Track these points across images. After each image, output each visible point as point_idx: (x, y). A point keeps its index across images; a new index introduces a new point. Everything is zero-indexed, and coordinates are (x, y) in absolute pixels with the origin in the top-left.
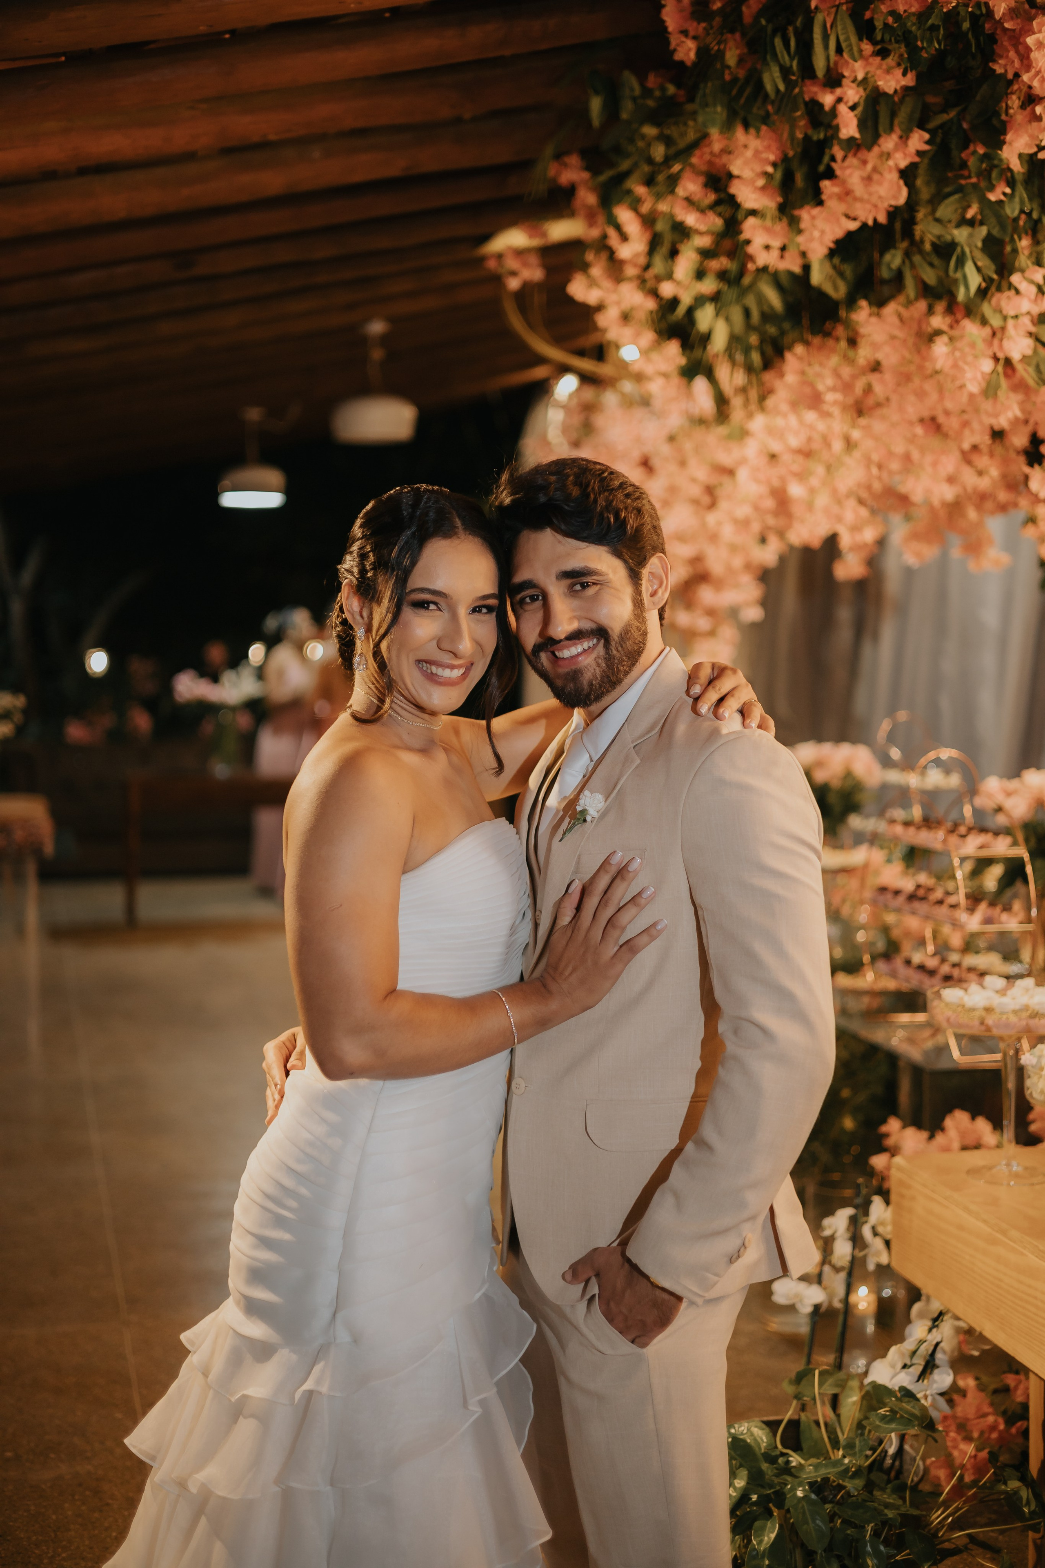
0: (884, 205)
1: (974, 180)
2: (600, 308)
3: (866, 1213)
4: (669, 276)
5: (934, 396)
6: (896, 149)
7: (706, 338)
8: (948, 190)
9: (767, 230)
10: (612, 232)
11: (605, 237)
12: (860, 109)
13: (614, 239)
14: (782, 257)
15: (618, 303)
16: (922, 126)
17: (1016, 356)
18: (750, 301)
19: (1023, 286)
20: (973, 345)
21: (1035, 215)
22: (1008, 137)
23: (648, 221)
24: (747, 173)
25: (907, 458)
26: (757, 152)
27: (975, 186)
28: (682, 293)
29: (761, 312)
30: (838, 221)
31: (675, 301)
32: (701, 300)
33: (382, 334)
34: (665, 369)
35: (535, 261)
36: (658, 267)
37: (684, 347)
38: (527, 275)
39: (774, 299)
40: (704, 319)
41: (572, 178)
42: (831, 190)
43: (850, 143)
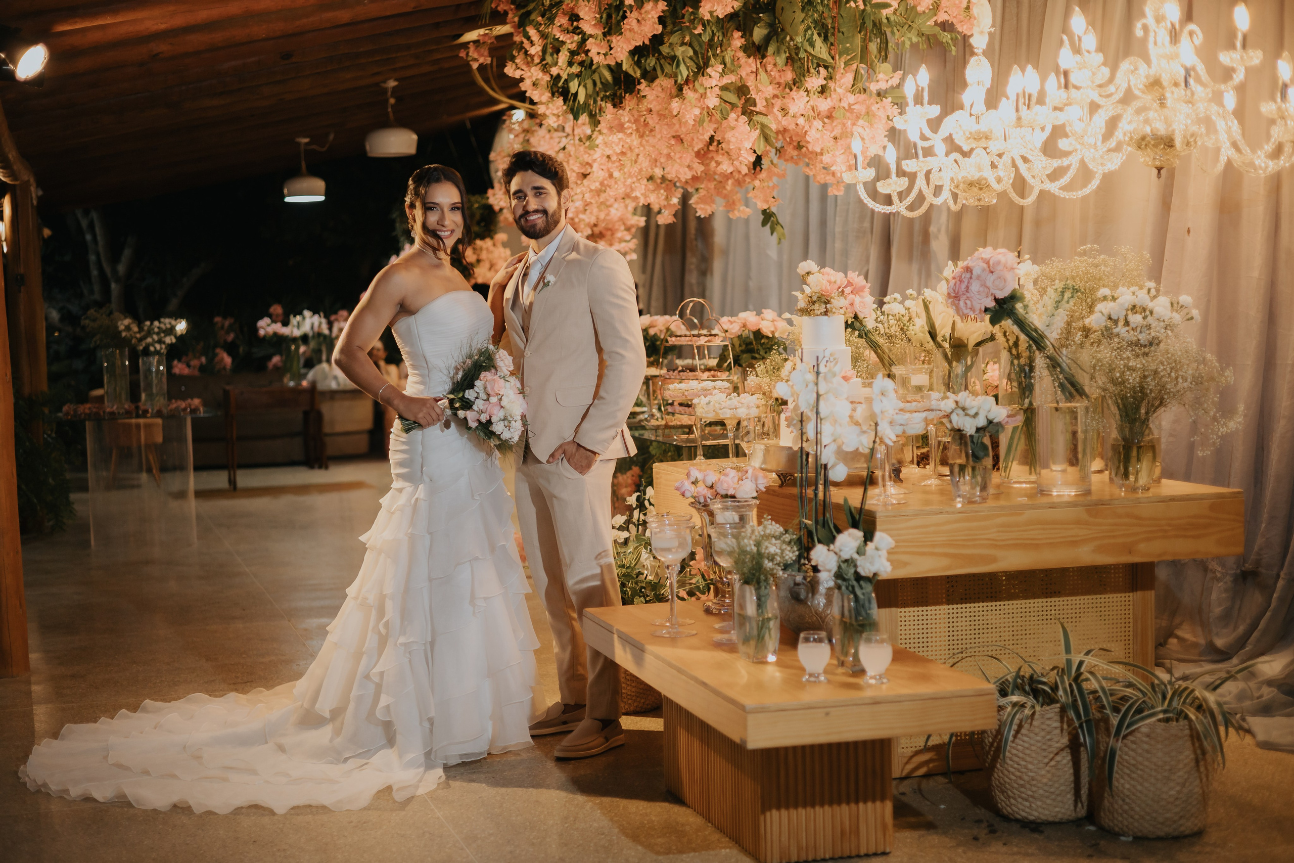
0: (650, 35)
1: (688, 24)
2: (522, 80)
3: (645, 494)
4: (556, 64)
5: (677, 126)
6: (652, 10)
7: (576, 95)
8: (677, 28)
9: (598, 45)
10: (525, 41)
11: (522, 43)
13: (526, 45)
14: (607, 58)
17: (711, 106)
18: (596, 77)
19: (713, 74)
20: (690, 102)
21: (720, 38)
22: (702, 4)
23: (544, 36)
24: (586, 17)
25: (668, 156)
26: (590, 8)
27: (688, 27)
28: (561, 74)
29: (602, 83)
30: (630, 42)
31: (559, 77)
32: (571, 76)
33: (394, 88)
34: (555, 112)
35: (486, 53)
36: (549, 59)
37: (565, 101)
38: (481, 60)
39: (608, 76)
40: (574, 86)
41: (506, 8)
42: (625, 26)
43: (631, 7)
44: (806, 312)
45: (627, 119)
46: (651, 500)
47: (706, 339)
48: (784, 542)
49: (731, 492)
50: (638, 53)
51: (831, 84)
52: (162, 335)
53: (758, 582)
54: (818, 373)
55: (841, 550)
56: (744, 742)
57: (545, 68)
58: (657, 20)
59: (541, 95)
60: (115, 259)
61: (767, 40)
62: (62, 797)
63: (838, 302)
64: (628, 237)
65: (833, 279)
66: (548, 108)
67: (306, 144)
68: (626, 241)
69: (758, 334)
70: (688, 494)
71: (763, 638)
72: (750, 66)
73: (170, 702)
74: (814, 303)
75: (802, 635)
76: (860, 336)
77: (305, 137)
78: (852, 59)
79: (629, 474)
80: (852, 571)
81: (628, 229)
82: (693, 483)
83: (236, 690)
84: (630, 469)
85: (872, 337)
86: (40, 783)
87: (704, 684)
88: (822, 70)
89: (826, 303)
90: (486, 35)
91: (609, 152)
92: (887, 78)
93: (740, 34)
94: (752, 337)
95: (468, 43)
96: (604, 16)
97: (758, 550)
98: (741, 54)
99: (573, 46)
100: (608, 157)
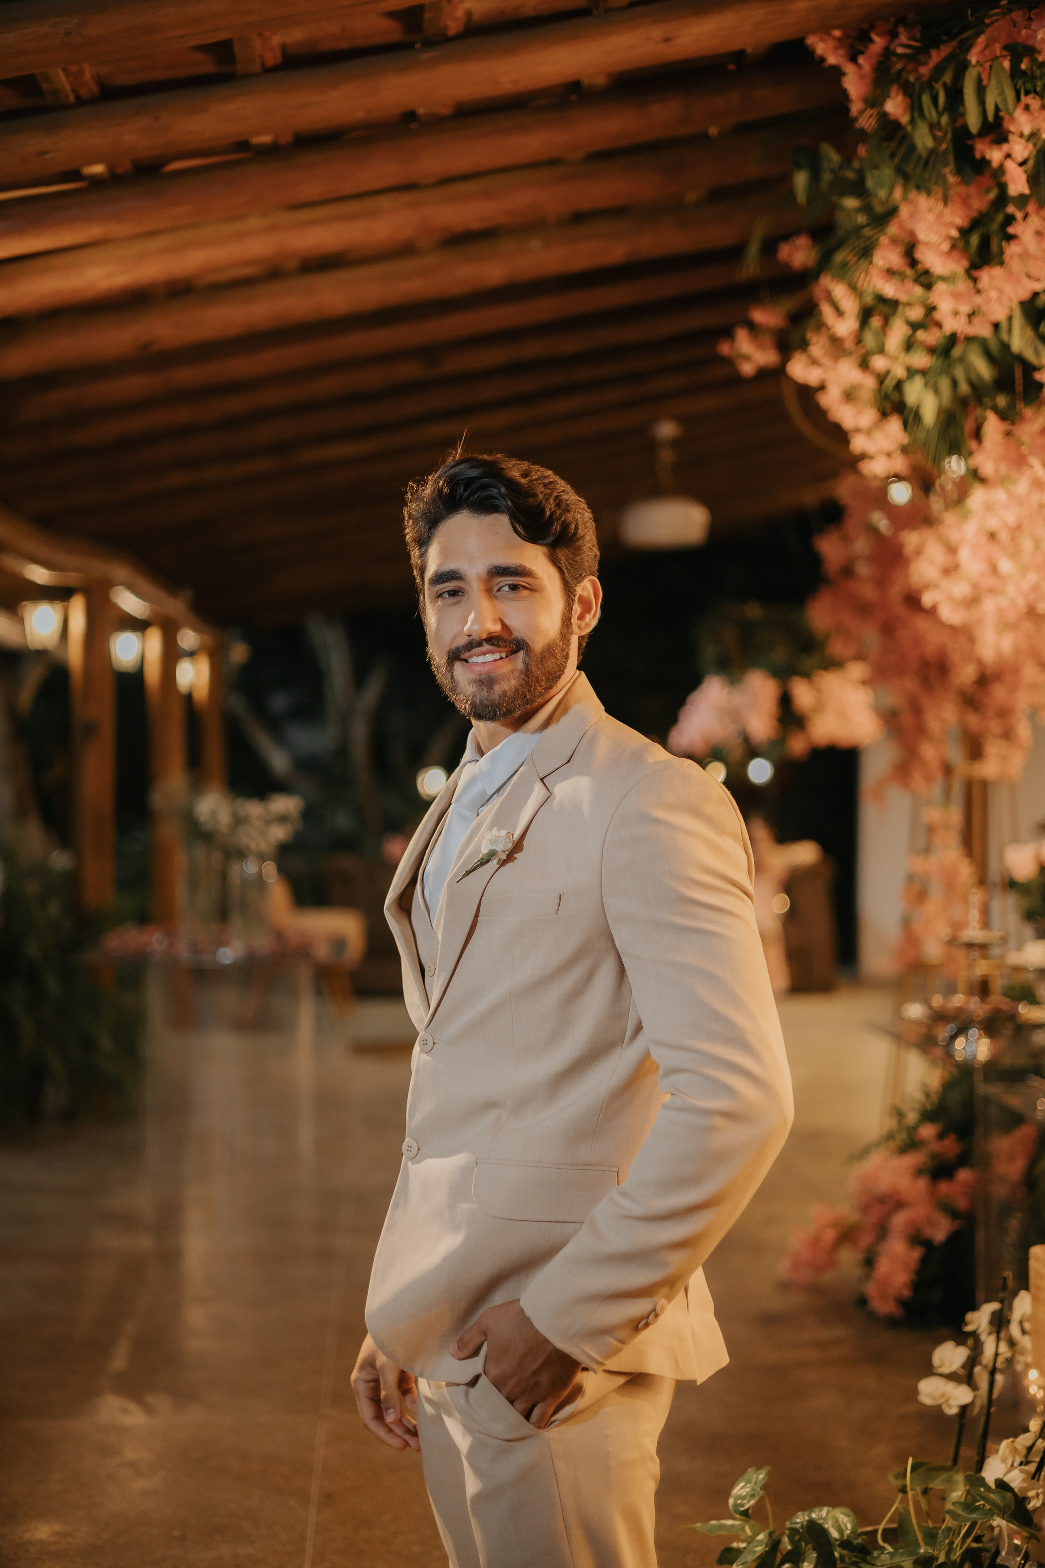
2: (822, 387)
3: (1011, 1308)
4: (881, 350)
7: (917, 412)
9: (956, 296)
10: (830, 310)
11: (824, 317)
12: (1031, 163)
13: (831, 317)
14: (970, 322)
15: (840, 382)
18: (959, 373)
23: (859, 293)
24: (932, 238)
28: (893, 367)
29: (971, 384)
30: (1021, 283)
31: (888, 375)
32: (912, 372)
33: (672, 437)
35: (771, 343)
36: (870, 340)
37: (903, 422)
38: (758, 359)
39: (983, 369)
40: (915, 392)
42: (1012, 250)
43: (1022, 200)
57: (864, 364)
96: (975, 240)
99: (916, 313)
100: (992, 536)
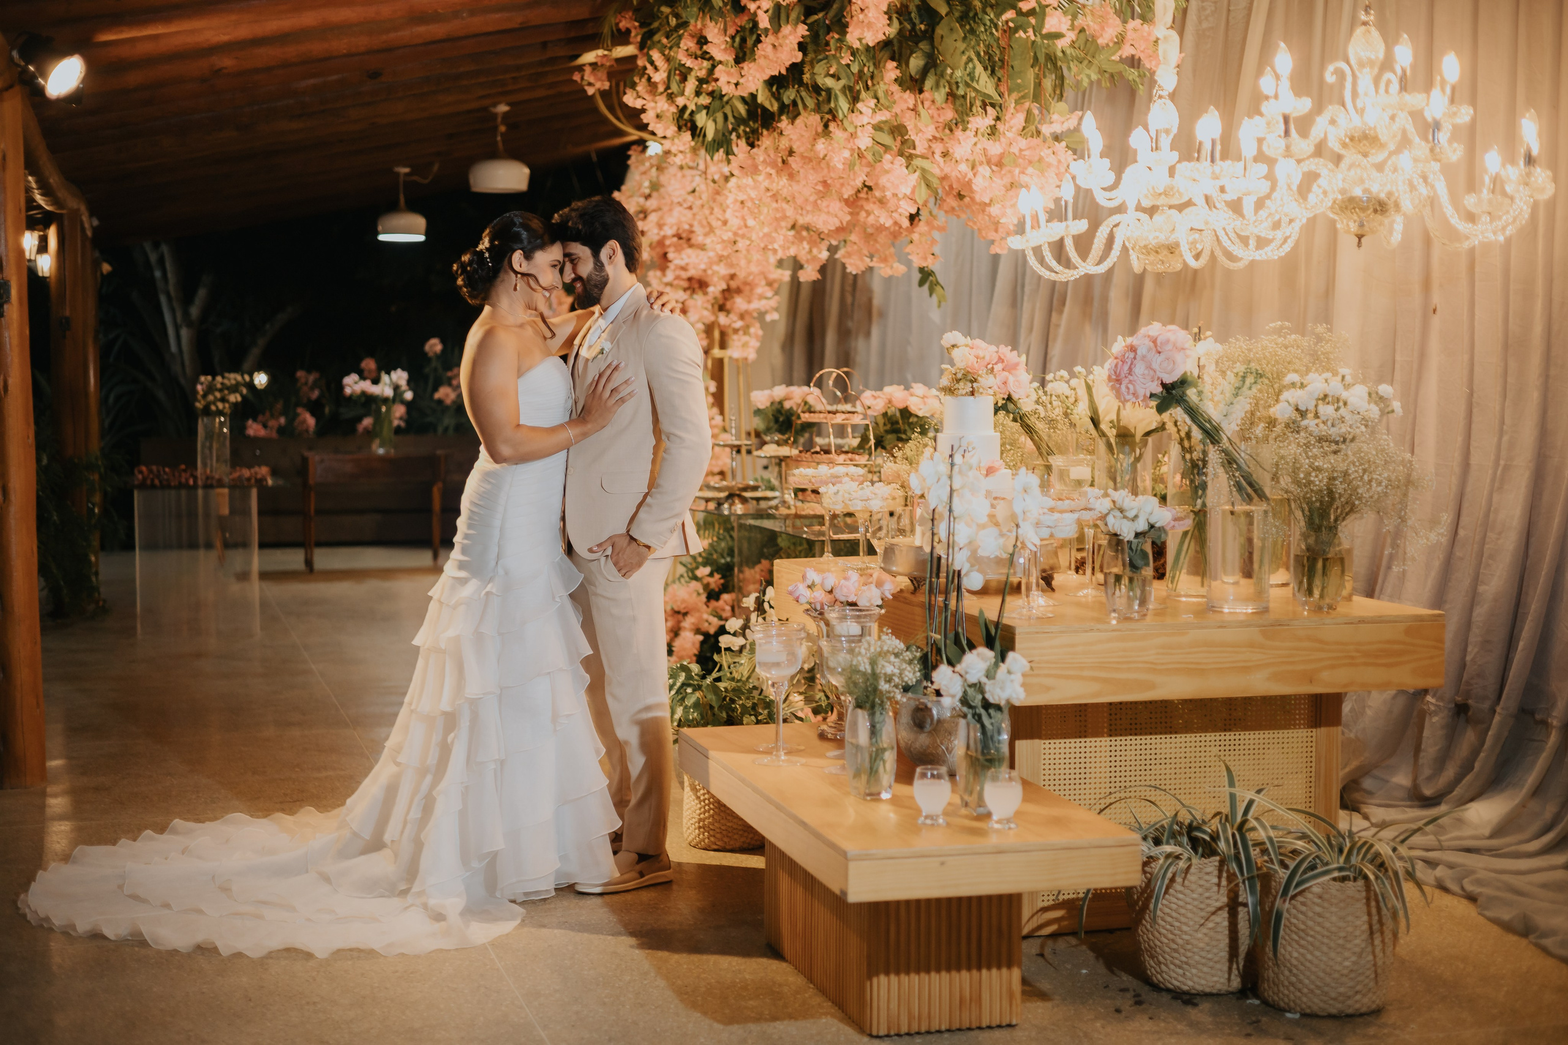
0: (788, 64)
1: (834, 52)
2: (643, 111)
4: (682, 94)
6: (790, 34)
7: (704, 129)
8: (820, 57)
9: (728, 73)
10: (648, 66)
11: (645, 68)
12: (770, 12)
13: (650, 70)
14: (736, 88)
15: (654, 108)
16: (804, 22)
18: (727, 110)
19: (864, 110)
21: (872, 69)
22: (849, 30)
23: (668, 59)
24: (715, 41)
26: (721, 30)
27: (834, 56)
28: (688, 104)
29: (734, 117)
30: (763, 70)
31: (685, 107)
32: (700, 108)
33: (505, 114)
34: (682, 148)
35: (604, 77)
36: (674, 88)
37: (693, 136)
38: (598, 85)
39: (742, 109)
40: (701, 119)
41: (628, 25)
42: (759, 52)
43: (766, 30)
44: (949, 391)
45: (761, 159)
46: (772, 603)
47: (844, 416)
48: (904, 660)
49: (852, 599)
50: (776, 83)
51: (1000, 126)
52: (226, 392)
53: (873, 707)
54: (952, 465)
55: (967, 673)
56: (844, 893)
57: (671, 97)
58: (796, 47)
59: (666, 128)
60: (187, 299)
61: (924, 72)
62: (68, 933)
63: (986, 381)
64: (769, 294)
65: (981, 354)
66: (673, 144)
67: (406, 174)
68: (767, 298)
69: (905, 413)
70: (802, 600)
71: (877, 771)
72: (906, 101)
73: (203, 822)
74: (958, 381)
75: (919, 770)
76: (1015, 420)
77: (405, 166)
78: (1023, 97)
79: (758, 568)
80: (980, 697)
81: (770, 284)
82: (809, 587)
83: (283, 811)
84: (760, 562)
85: (1028, 422)
86: (42, 915)
87: (803, 824)
88: (989, 108)
89: (972, 382)
90: (605, 56)
91: (741, 197)
92: (1063, 119)
93: (895, 64)
94: (898, 414)
95: (584, 65)
96: (738, 39)
97: (873, 669)
98: (895, 88)
99: (702, 74)
100: (742, 202)
